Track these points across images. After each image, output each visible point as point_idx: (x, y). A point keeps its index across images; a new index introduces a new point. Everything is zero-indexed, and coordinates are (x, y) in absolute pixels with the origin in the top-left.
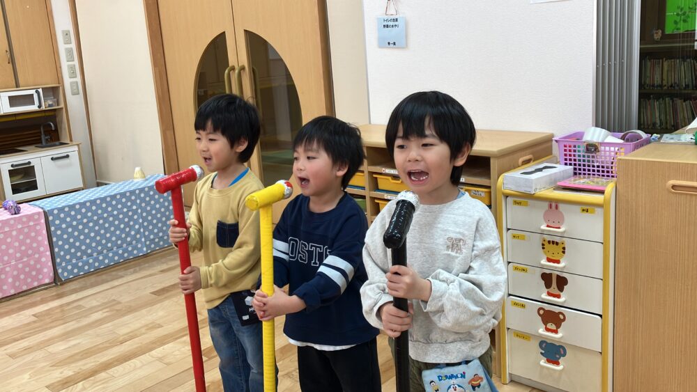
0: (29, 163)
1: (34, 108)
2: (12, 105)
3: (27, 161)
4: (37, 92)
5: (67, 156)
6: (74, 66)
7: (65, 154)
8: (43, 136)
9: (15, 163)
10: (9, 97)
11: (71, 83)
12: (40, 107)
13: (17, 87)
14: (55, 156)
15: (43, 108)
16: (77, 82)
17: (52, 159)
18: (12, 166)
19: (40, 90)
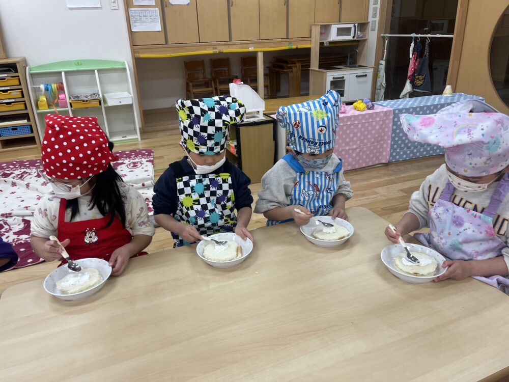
0: (343, 77)
1: (350, 38)
2: (338, 35)
3: (341, 76)
4: (355, 26)
5: (366, 75)
6: (377, 7)
7: (364, 74)
8: (348, 60)
9: (335, 77)
10: (338, 28)
11: (373, 21)
12: (354, 37)
13: (339, 22)
14: (359, 75)
15: (356, 38)
16: (375, 21)
17: (357, 76)
18: (333, 78)
19: (356, 25)
